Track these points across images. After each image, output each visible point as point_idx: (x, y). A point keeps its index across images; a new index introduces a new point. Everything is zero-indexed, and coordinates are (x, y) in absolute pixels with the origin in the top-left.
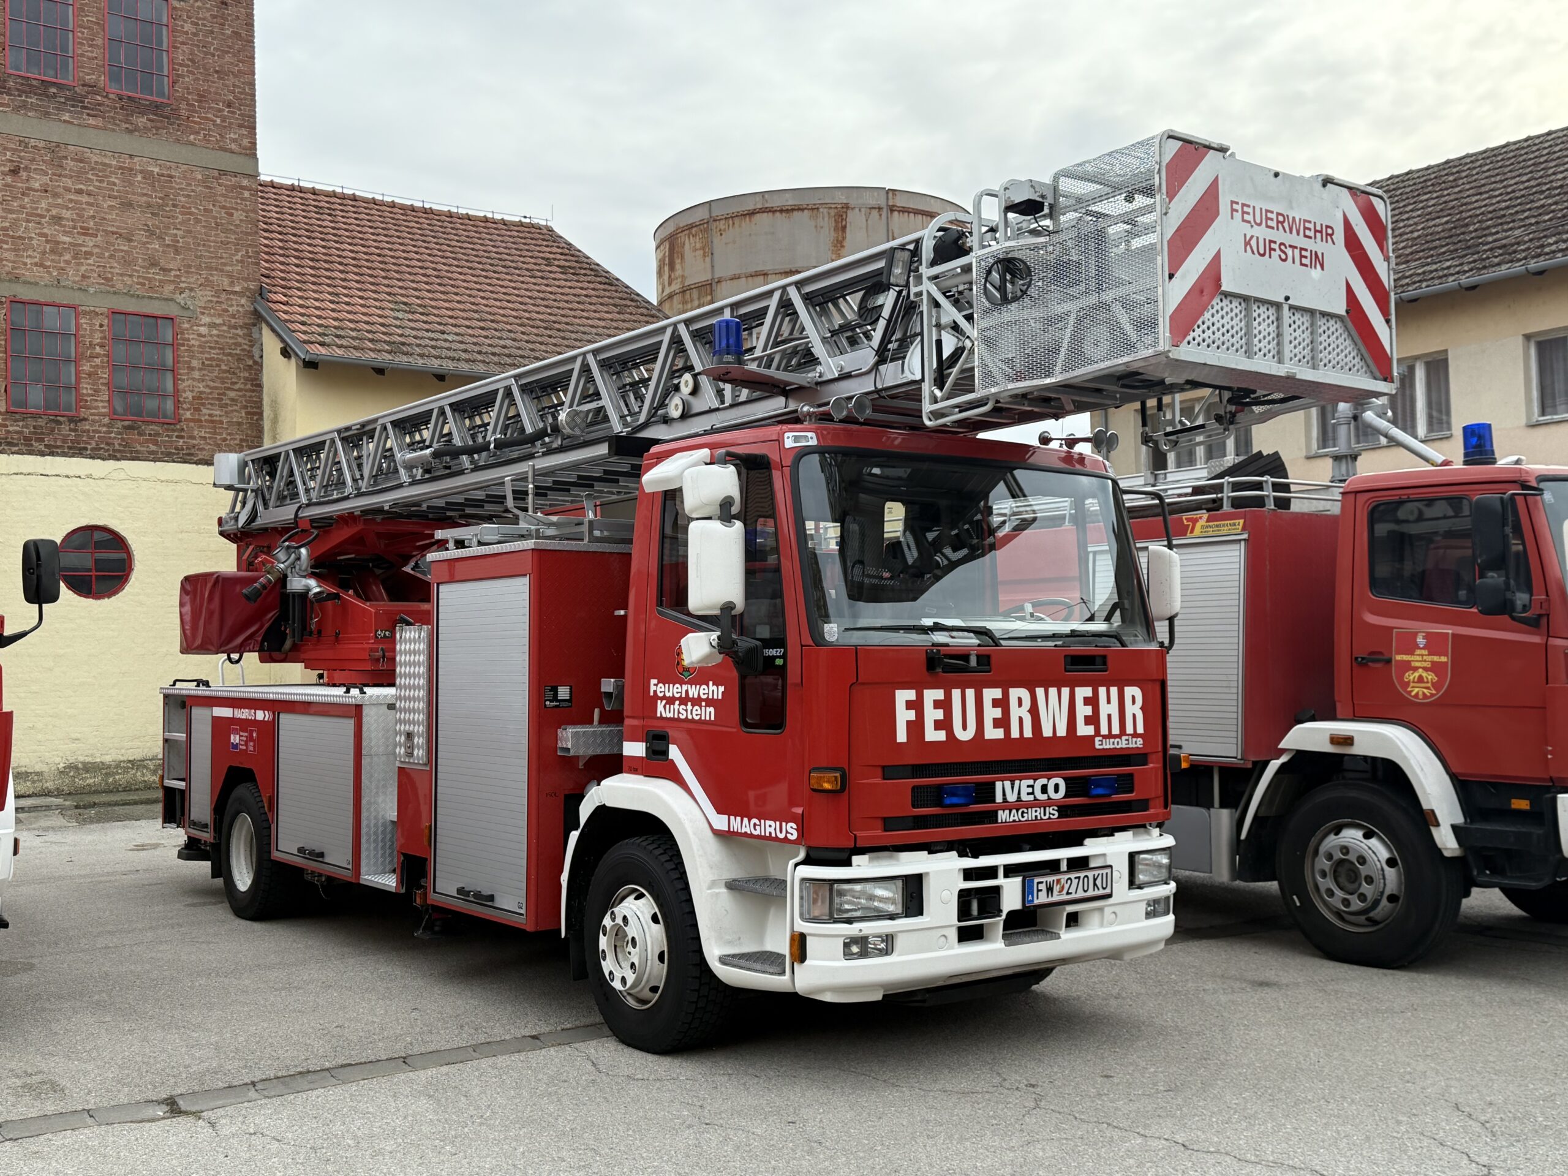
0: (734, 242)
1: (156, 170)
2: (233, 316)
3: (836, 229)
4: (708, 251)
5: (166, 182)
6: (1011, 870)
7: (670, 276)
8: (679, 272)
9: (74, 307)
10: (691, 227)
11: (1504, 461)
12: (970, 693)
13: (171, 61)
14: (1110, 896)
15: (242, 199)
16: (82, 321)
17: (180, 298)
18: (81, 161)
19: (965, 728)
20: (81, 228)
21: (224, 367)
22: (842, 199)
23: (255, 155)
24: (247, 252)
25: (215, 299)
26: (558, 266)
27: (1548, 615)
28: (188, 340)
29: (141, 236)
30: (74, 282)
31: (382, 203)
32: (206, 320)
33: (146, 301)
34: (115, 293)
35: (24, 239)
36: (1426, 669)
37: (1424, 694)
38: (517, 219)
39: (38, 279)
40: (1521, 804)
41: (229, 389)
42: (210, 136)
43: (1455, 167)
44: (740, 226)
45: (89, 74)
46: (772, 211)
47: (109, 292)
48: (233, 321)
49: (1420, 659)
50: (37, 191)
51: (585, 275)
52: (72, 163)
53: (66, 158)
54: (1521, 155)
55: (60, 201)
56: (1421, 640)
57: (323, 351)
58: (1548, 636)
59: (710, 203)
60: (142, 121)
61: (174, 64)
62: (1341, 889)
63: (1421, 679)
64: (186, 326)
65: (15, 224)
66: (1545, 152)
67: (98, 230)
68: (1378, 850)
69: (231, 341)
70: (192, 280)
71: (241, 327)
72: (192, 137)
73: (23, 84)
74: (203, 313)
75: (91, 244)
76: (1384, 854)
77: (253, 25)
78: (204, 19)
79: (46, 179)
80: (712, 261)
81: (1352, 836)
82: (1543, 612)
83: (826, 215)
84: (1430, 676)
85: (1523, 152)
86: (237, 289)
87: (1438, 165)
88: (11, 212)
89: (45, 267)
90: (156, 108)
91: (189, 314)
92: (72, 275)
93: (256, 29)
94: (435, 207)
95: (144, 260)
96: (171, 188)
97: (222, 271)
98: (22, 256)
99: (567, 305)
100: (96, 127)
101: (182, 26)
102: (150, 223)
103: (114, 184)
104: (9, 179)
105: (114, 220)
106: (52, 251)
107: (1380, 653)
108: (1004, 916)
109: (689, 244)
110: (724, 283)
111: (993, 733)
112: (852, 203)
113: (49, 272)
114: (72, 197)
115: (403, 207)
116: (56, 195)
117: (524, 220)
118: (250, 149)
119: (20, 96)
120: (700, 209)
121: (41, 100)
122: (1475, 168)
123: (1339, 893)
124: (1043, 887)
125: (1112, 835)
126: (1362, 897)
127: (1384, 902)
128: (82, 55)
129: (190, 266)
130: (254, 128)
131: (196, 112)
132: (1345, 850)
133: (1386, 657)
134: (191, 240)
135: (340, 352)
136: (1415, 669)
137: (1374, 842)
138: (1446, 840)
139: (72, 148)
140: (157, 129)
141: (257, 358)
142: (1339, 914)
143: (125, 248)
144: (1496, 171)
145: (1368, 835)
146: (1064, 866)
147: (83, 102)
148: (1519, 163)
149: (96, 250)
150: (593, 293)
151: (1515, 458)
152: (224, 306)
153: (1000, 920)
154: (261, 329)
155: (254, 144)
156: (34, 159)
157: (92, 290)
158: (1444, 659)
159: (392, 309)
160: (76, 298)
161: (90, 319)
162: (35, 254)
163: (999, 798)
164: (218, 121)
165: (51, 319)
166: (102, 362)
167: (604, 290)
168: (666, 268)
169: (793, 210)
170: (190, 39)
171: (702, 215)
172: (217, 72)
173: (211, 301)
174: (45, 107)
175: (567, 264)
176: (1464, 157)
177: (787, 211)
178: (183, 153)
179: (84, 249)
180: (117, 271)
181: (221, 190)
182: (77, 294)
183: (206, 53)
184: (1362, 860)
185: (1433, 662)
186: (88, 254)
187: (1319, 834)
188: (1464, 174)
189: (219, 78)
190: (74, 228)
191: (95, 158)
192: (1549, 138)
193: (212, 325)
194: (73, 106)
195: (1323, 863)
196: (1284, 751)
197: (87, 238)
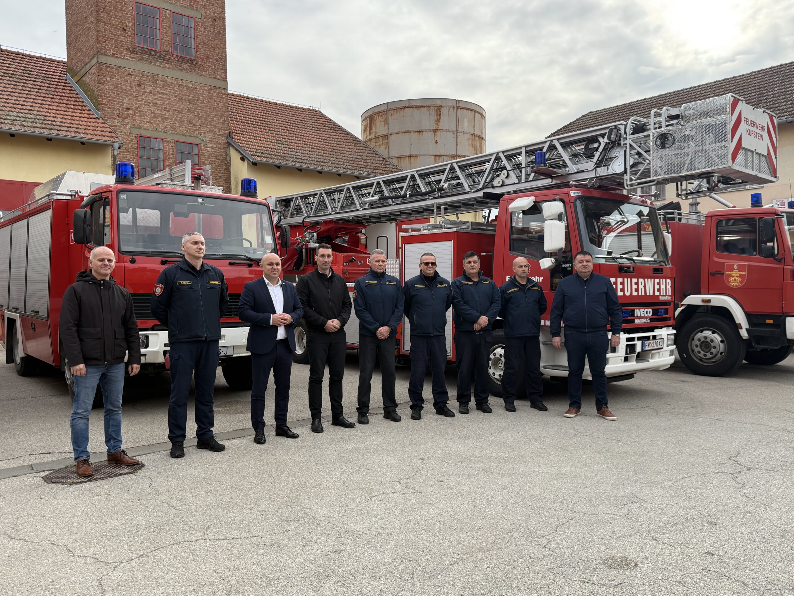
0: (397, 119)
1: (191, 86)
2: (220, 144)
3: (437, 115)
4: (386, 122)
5: (195, 90)
6: (639, 339)
7: (370, 132)
8: (374, 130)
9: (162, 139)
10: (379, 112)
11: (766, 206)
12: (629, 279)
13: (195, 42)
14: (662, 348)
15: (222, 98)
16: (165, 145)
17: (201, 137)
18: (164, 81)
19: (628, 291)
20: (164, 108)
21: (217, 164)
22: (439, 103)
23: (227, 81)
24: (224, 119)
25: (213, 137)
26: (328, 127)
27: (784, 258)
28: (204, 153)
29: (186, 111)
30: (162, 129)
31: (258, 100)
32: (210, 145)
33: (188, 137)
34: (177, 134)
35: (143, 112)
36: (737, 277)
37: (736, 285)
38: (307, 107)
39: (149, 128)
40: (770, 321)
41: (219, 173)
42: (211, 73)
43: (663, 97)
44: (400, 113)
45: (166, 47)
46: (412, 107)
47: (175, 134)
48: (220, 146)
49: (735, 273)
50: (148, 93)
51: (338, 130)
52: (160, 82)
53: (158, 80)
54: (689, 94)
55: (156, 97)
56: (736, 267)
57: (259, 159)
58: (784, 265)
59: (387, 103)
60: (185, 66)
61: (197, 43)
62: (703, 351)
63: (735, 280)
64: (203, 147)
65: (140, 106)
66: (699, 93)
67: (170, 109)
68: (717, 338)
69: (219, 154)
70: (204, 129)
71: (223, 149)
72: (204, 73)
73: (142, 50)
74: (209, 143)
75: (168, 114)
76: (719, 339)
77: (225, 29)
78: (207, 26)
79: (151, 88)
80: (388, 126)
81: (707, 333)
82: (783, 257)
83: (433, 109)
84: (739, 279)
85: (690, 93)
86: (221, 133)
87: (656, 97)
88: (139, 101)
89: (151, 123)
90: (191, 61)
91: (204, 143)
92: (161, 127)
93: (226, 30)
94: (278, 102)
95: (187, 121)
96: (197, 93)
97: (215, 126)
98: (143, 119)
99: (335, 142)
100: (169, 68)
101: (200, 29)
102: (189, 107)
103: (176, 91)
104: (137, 88)
105: (176, 105)
106: (154, 117)
107: (720, 271)
108: (637, 354)
109: (379, 120)
110: (393, 135)
111: (635, 294)
112: (443, 105)
113: (153, 126)
114: (161, 96)
115: (266, 102)
116: (155, 95)
117: (310, 108)
118: (225, 78)
119: (141, 55)
120: (383, 106)
121: (148, 57)
122: (671, 98)
123: (702, 353)
124: (647, 344)
125: (661, 328)
126: (712, 353)
127: (719, 355)
128: (163, 39)
129: (204, 124)
130: (226, 70)
131: (205, 63)
132: (706, 338)
133: (722, 272)
134: (204, 114)
135: (265, 159)
136: (733, 277)
137: (716, 335)
138: (744, 333)
139: (160, 76)
140: (191, 69)
141: (228, 161)
142: (701, 360)
143: (180, 116)
144: (680, 100)
145: (713, 333)
146: (651, 338)
147: (164, 58)
148: (689, 97)
149: (170, 117)
150: (343, 138)
151: (771, 205)
152: (217, 140)
153: (635, 355)
154: (230, 149)
155: (226, 76)
156: (146, 80)
157: (168, 133)
158: (744, 273)
159: (276, 143)
160: (163, 136)
161: (168, 144)
162: (148, 118)
163: (636, 315)
164: (213, 67)
165: (154, 144)
166: (173, 161)
167: (347, 137)
168: (368, 129)
169: (420, 107)
170: (203, 34)
171: (384, 108)
172: (213, 47)
173: (212, 138)
174: (150, 60)
175: (331, 126)
176: (666, 94)
177: (418, 107)
178: (201, 79)
179: (165, 116)
180: (177, 125)
181: (214, 94)
182: (163, 134)
183: (208, 40)
184: (712, 341)
185: (740, 274)
186: (167, 118)
187: (694, 333)
188: (667, 101)
189: (214, 50)
190: (162, 108)
191: (169, 81)
192: (700, 88)
193: (212, 148)
194: (160, 59)
195: (696, 342)
196: (682, 305)
197: (167, 112)
